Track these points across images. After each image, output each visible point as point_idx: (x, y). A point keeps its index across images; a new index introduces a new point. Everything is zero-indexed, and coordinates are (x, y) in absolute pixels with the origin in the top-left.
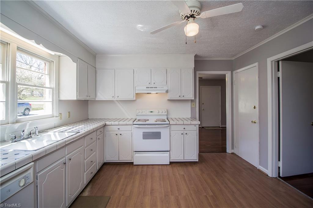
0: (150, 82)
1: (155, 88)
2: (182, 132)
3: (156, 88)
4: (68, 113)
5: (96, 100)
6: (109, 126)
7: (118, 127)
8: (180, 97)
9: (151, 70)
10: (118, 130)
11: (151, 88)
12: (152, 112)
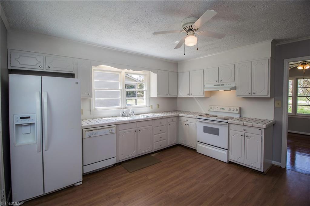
0: (217, 80)
1: (222, 85)
2: (243, 134)
3: (224, 85)
4: (157, 105)
5: (178, 96)
6: (181, 117)
7: (187, 119)
8: (250, 95)
9: (218, 68)
10: (187, 121)
11: (218, 85)
12: (223, 109)
